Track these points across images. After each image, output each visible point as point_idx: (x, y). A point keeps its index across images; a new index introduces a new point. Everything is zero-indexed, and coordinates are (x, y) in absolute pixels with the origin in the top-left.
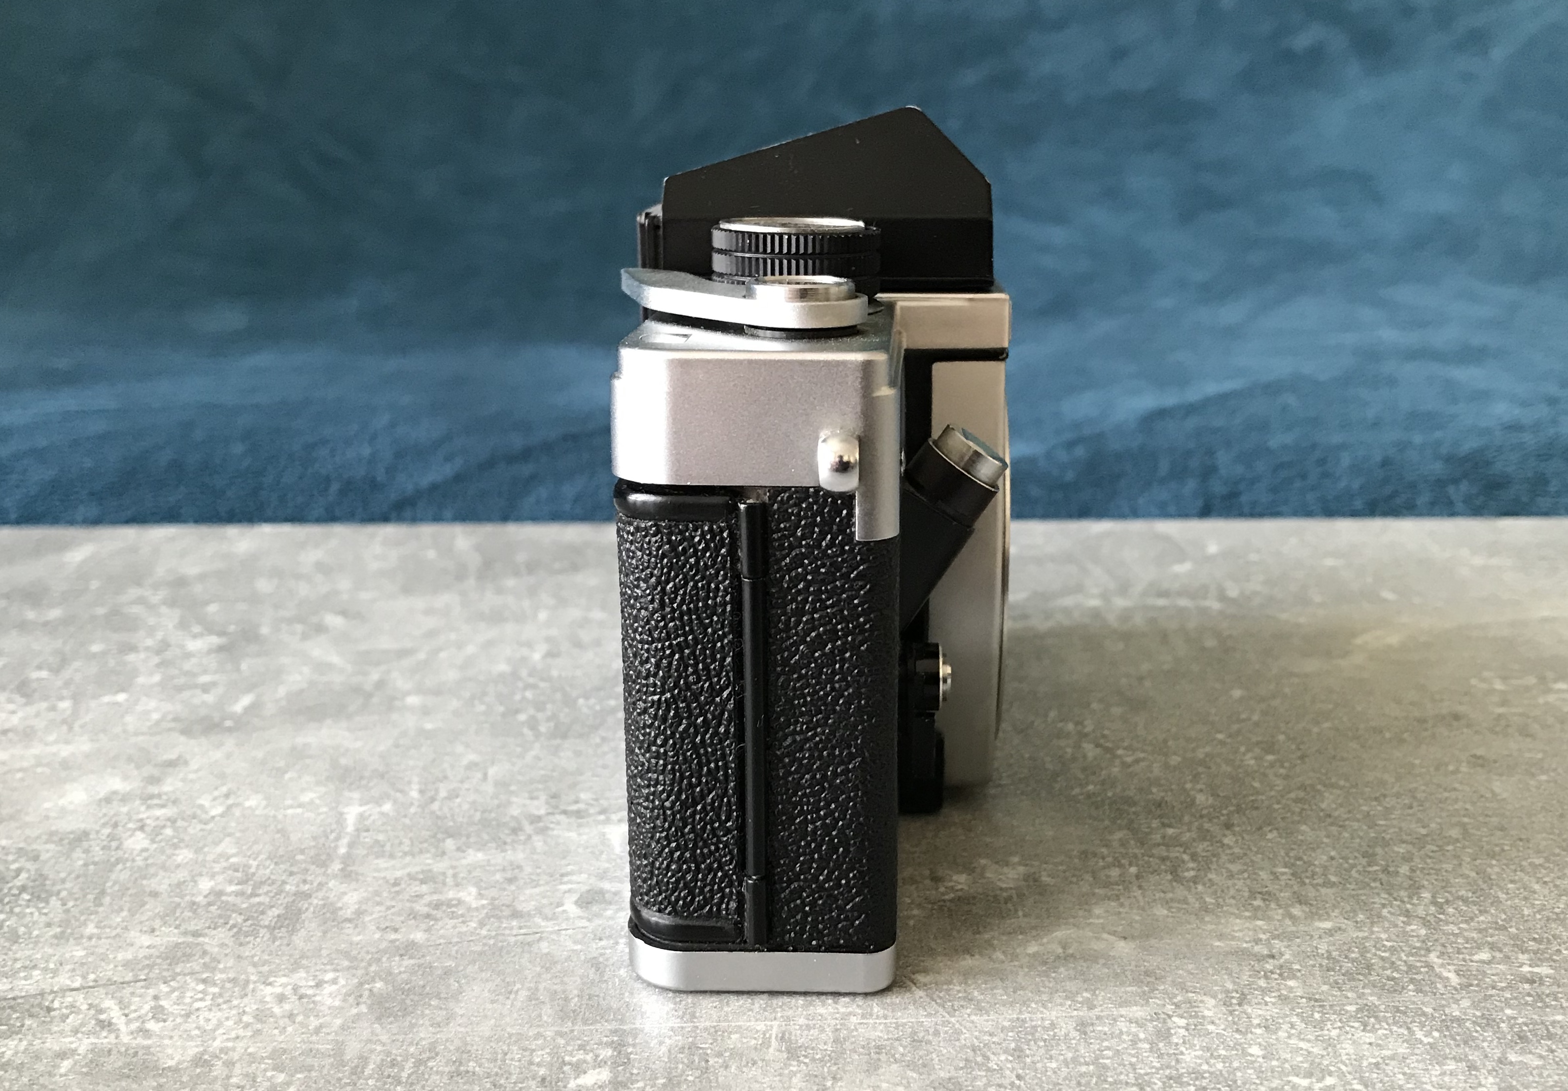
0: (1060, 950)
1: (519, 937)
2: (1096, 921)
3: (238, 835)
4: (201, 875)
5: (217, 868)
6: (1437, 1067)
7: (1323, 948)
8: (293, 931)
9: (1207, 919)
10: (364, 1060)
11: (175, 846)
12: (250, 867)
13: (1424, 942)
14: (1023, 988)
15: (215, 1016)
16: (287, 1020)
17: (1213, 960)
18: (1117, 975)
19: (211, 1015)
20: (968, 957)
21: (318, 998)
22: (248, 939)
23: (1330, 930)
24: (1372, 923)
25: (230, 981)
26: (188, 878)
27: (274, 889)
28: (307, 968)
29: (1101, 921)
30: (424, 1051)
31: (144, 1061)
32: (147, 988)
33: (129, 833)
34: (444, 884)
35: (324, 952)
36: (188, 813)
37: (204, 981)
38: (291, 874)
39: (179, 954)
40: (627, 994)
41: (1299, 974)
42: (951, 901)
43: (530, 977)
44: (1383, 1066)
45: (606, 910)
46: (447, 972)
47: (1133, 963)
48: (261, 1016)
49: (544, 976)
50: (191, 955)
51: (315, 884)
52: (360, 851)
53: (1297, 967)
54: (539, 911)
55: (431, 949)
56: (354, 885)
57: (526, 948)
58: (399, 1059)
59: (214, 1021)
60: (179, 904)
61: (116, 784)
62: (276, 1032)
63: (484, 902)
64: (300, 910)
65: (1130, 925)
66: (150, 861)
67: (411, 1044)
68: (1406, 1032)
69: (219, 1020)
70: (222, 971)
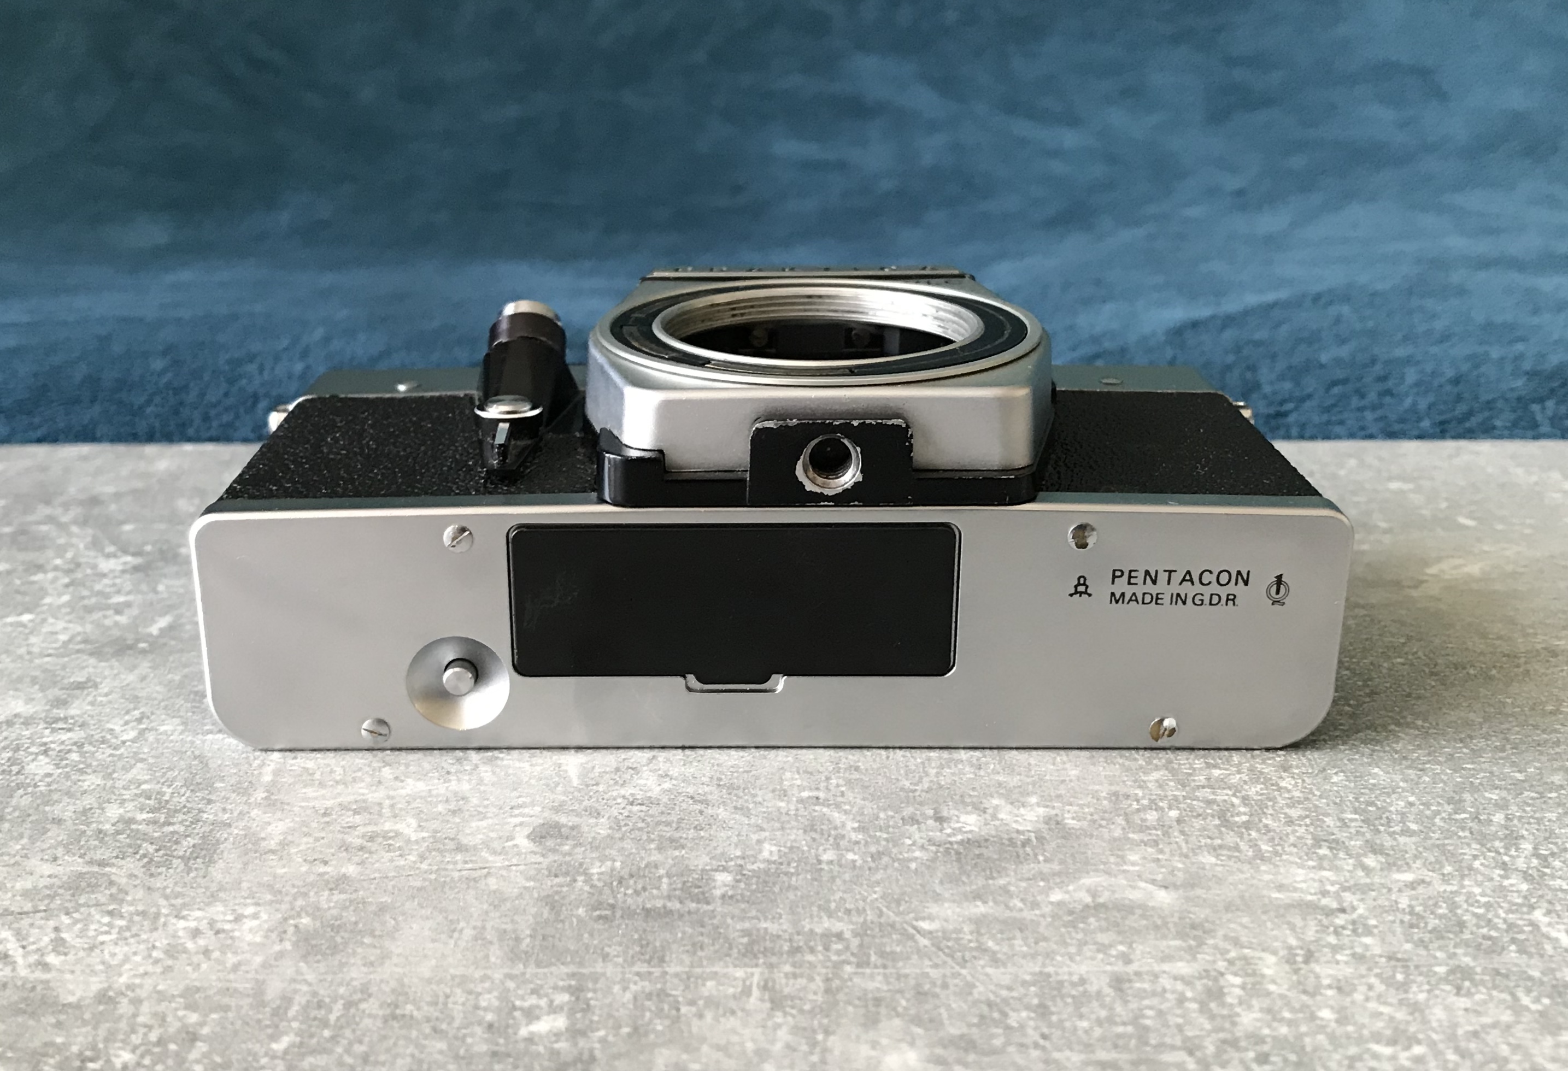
0: (1088, 900)
1: (464, 873)
2: (1131, 868)
3: (151, 760)
5: (127, 795)
6: (1549, 1038)
7: (1404, 902)
8: (212, 861)
9: (1263, 868)
10: (287, 1000)
12: (164, 794)
13: (1525, 897)
14: (1045, 939)
15: (121, 950)
16: (201, 956)
17: (1272, 914)
18: (1157, 928)
19: (117, 950)
20: (979, 903)
21: (237, 934)
22: (160, 870)
23: (1412, 883)
24: (1463, 877)
26: (96, 805)
27: (189, 817)
29: (1137, 868)
30: (355, 992)
31: (43, 996)
32: (47, 919)
33: (30, 758)
34: (380, 814)
35: (245, 885)
36: (96, 737)
37: (110, 913)
38: (210, 802)
39: (83, 884)
40: (586, 935)
41: (1376, 931)
42: (961, 843)
43: (476, 915)
44: (1483, 1035)
45: (561, 845)
46: (383, 909)
47: (1176, 915)
48: (173, 951)
49: (492, 915)
50: (97, 886)
51: (235, 814)
52: (287, 779)
53: (1373, 922)
54: (486, 844)
55: (365, 884)
56: (279, 814)
57: (472, 884)
58: (327, 1000)
62: (189, 968)
63: (425, 834)
64: (218, 840)
65: (1172, 872)
66: (54, 787)
67: (341, 984)
68: (1508, 998)
69: (125, 955)
70: (131, 904)
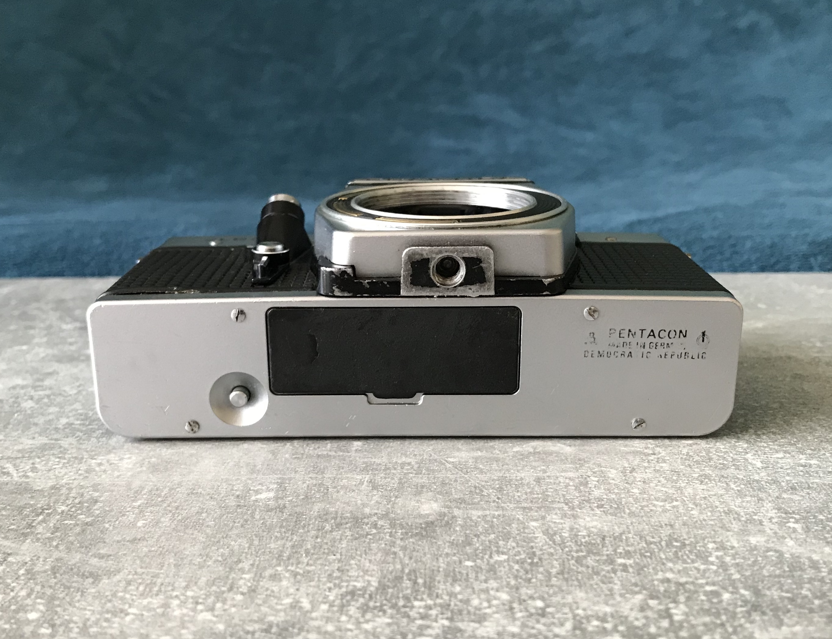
4: (61, 417)
11: (49, 406)
25: (73, 457)
28: (115, 453)
59: (63, 473)
60: (48, 428)
61: (19, 381)
